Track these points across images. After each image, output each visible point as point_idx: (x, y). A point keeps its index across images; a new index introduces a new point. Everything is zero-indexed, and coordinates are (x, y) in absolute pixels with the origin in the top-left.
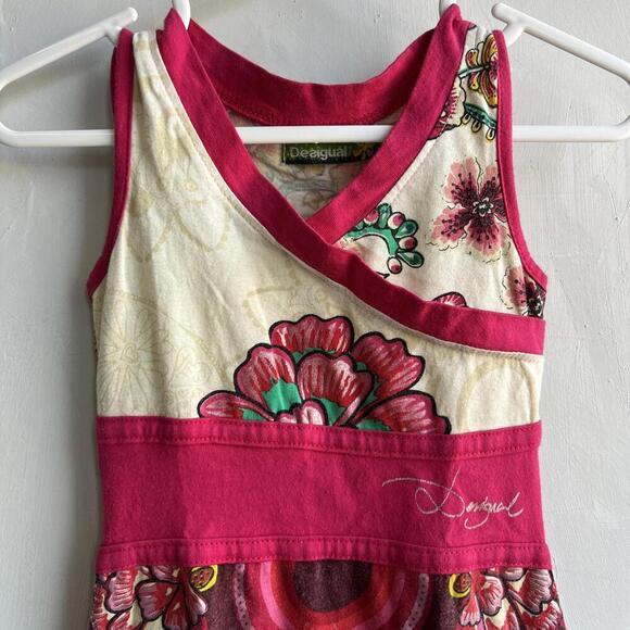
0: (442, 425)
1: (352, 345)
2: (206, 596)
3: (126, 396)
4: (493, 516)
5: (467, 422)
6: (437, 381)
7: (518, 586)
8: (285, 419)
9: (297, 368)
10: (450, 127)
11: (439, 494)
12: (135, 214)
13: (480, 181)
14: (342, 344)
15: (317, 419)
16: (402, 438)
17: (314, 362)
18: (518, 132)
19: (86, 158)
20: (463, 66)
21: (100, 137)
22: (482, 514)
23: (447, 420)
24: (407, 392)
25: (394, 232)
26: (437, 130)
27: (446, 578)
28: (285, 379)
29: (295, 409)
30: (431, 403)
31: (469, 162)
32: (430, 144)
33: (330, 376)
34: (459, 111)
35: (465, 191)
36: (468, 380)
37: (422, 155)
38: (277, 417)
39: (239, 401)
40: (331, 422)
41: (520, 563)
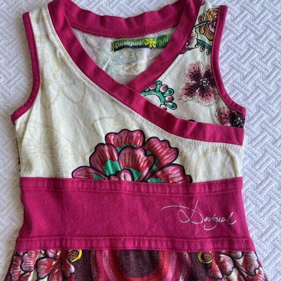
0: (188, 179)
1: (144, 143)
2: (75, 264)
4: (219, 224)
5: (200, 177)
6: (184, 159)
8: (113, 178)
9: (119, 154)
10: (191, 49)
11: (189, 213)
13: (203, 71)
14: (139, 143)
15: (129, 178)
16: (170, 186)
17: (127, 151)
22: (213, 223)
23: (190, 176)
24: (171, 164)
25: (163, 94)
26: (183, 50)
28: (112, 159)
29: (117, 174)
30: (182, 169)
31: (198, 63)
32: (180, 56)
33: (134, 158)
34: (195, 42)
35: (196, 75)
37: (177, 60)
38: (109, 177)
39: (91, 170)
40: (136, 178)
41: (238, 250)
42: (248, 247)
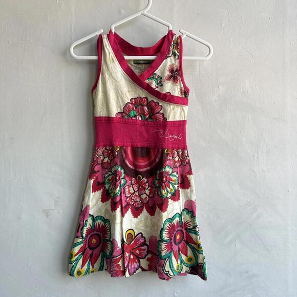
0: (165, 119)
1: (148, 104)
2: (117, 152)
3: (101, 112)
4: (175, 138)
5: (170, 119)
6: (164, 111)
7: (180, 153)
8: (133, 118)
9: (136, 108)
10: (170, 57)
11: (164, 133)
12: (102, 74)
13: (175, 69)
14: (145, 103)
15: (140, 119)
16: (157, 122)
17: (140, 107)
18: (184, 58)
19: (90, 62)
20: (172, 43)
21: (95, 58)
22: (173, 138)
24: (158, 113)
25: (157, 79)
26: (166, 58)
27: (165, 149)
28: (133, 110)
29: (135, 116)
30: (163, 115)
32: (165, 60)
33: (143, 110)
34: (171, 53)
35: (172, 71)
36: (171, 110)
37: (163, 63)
38: (132, 118)
39: (124, 114)
40: (143, 119)
41: (181, 148)
42: (184, 148)
